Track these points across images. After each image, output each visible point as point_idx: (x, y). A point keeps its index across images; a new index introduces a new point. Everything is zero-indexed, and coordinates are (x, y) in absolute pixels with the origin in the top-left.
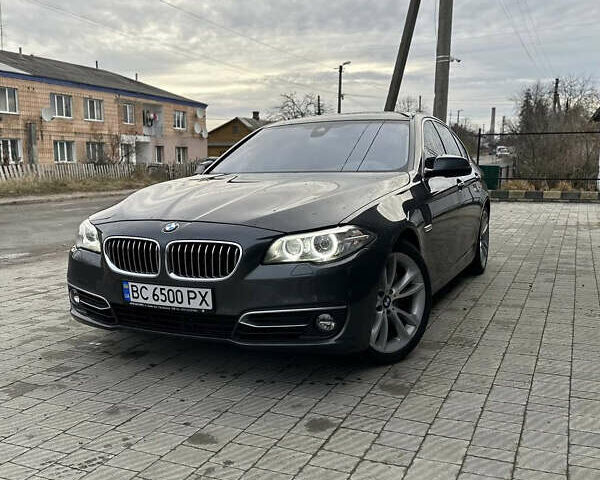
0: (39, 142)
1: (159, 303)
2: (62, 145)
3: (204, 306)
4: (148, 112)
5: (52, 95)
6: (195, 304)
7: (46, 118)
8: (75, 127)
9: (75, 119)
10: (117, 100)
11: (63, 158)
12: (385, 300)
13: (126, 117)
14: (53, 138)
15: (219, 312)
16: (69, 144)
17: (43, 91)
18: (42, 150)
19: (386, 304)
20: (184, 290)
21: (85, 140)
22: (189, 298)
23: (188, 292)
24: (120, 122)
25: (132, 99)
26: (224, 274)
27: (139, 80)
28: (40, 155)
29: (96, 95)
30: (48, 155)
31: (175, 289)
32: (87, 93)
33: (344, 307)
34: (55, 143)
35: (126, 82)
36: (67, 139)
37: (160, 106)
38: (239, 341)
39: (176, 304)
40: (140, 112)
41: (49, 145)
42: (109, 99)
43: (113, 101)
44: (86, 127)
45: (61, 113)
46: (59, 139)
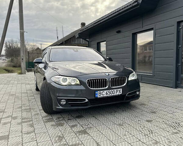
1: (108, 95)
23: (116, 90)
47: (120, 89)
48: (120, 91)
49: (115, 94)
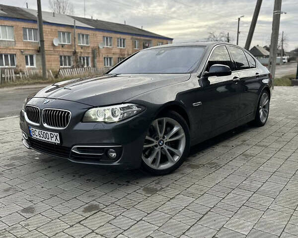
0: (98, 58)
1: (41, 138)
2: (107, 59)
3: (57, 142)
4: (146, 43)
5: (104, 37)
6: (53, 140)
7: (101, 47)
8: (113, 51)
9: (113, 48)
10: (132, 38)
11: (108, 65)
12: (160, 142)
13: (136, 45)
14: (104, 56)
15: (63, 145)
16: (110, 58)
17: (100, 35)
18: (99, 61)
19: (161, 144)
20: (49, 133)
21: (117, 56)
22: (51, 137)
23: (51, 134)
24: (133, 48)
25: (139, 38)
26: (65, 126)
27: (143, 29)
28: (98, 63)
29: (123, 36)
30: (101, 64)
31: (46, 132)
32: (119, 36)
33: (121, 146)
34: (105, 58)
35: (137, 30)
36: (109, 56)
37: (151, 40)
38: (73, 160)
39: (46, 140)
40: (142, 43)
41: (102, 59)
42: (128, 38)
43: (129, 39)
44: (118, 51)
45: (107, 45)
46: (106, 56)
47: (56, 134)
48: (56, 137)
49: (50, 140)
